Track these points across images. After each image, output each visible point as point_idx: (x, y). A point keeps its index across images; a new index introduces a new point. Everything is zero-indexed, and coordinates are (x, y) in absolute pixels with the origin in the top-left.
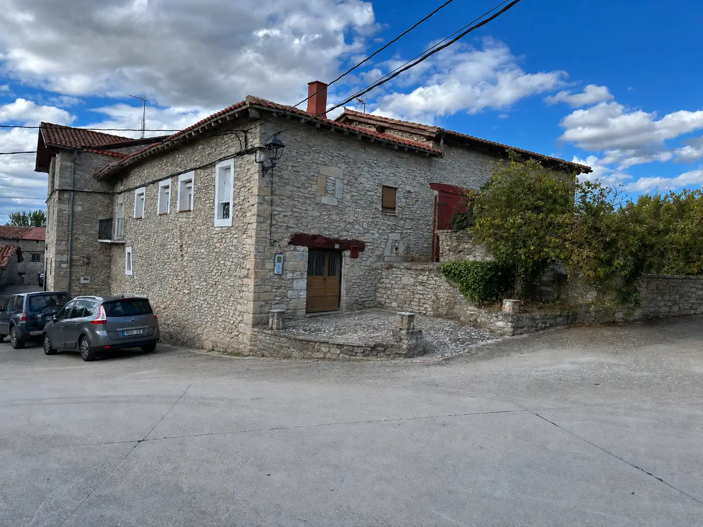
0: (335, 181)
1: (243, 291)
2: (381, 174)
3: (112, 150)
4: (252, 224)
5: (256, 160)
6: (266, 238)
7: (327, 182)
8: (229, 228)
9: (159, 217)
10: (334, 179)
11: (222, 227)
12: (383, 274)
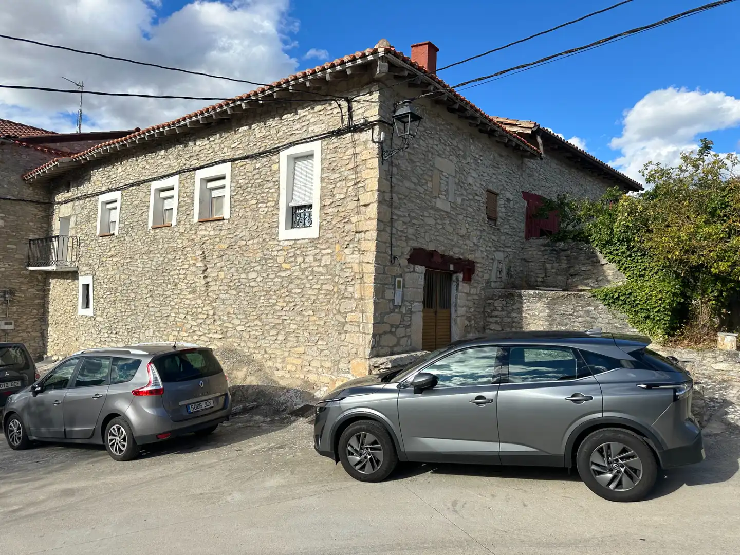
0: (447, 178)
1: (346, 332)
2: (485, 174)
3: (47, 145)
4: (365, 232)
5: (372, 140)
6: (386, 253)
7: (441, 179)
8: (312, 241)
9: (152, 232)
10: (447, 176)
11: (295, 240)
12: (496, 305)
